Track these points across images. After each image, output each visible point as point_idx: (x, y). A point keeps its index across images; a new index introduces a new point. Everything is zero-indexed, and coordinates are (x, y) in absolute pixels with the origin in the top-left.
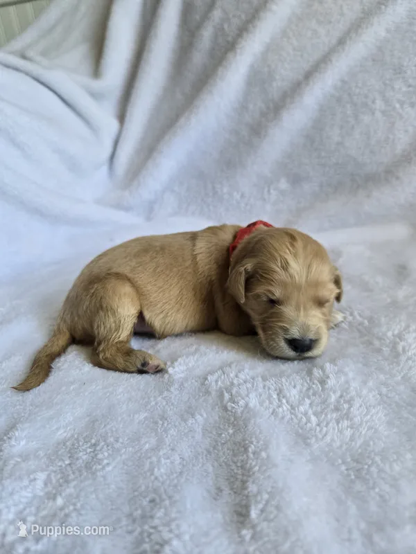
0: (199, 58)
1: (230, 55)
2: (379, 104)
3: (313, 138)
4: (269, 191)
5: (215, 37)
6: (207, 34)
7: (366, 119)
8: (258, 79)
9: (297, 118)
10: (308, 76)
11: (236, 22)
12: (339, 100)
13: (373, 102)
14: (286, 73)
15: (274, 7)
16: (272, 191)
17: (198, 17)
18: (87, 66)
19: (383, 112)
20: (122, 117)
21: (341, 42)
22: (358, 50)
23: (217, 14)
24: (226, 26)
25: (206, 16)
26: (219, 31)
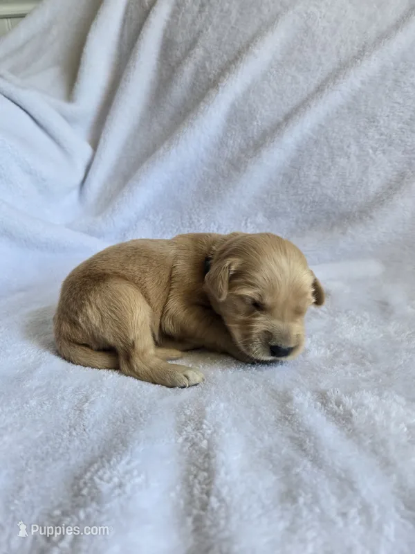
0: (179, 91)
1: (213, 92)
2: (354, 149)
3: (291, 176)
4: (246, 224)
5: (197, 73)
6: (188, 70)
7: (342, 161)
8: (238, 117)
9: (276, 157)
10: (288, 118)
11: (217, 62)
12: (316, 142)
13: (348, 147)
14: (266, 114)
15: (256, 51)
16: (249, 224)
17: (178, 53)
18: (60, 89)
19: (358, 157)
20: (95, 143)
21: (320, 89)
22: (335, 98)
23: (199, 52)
24: (207, 65)
25: (187, 53)
26: (201, 69)
